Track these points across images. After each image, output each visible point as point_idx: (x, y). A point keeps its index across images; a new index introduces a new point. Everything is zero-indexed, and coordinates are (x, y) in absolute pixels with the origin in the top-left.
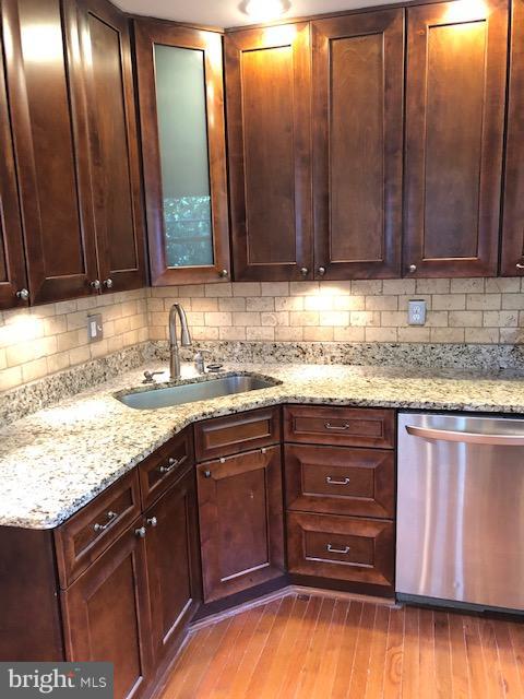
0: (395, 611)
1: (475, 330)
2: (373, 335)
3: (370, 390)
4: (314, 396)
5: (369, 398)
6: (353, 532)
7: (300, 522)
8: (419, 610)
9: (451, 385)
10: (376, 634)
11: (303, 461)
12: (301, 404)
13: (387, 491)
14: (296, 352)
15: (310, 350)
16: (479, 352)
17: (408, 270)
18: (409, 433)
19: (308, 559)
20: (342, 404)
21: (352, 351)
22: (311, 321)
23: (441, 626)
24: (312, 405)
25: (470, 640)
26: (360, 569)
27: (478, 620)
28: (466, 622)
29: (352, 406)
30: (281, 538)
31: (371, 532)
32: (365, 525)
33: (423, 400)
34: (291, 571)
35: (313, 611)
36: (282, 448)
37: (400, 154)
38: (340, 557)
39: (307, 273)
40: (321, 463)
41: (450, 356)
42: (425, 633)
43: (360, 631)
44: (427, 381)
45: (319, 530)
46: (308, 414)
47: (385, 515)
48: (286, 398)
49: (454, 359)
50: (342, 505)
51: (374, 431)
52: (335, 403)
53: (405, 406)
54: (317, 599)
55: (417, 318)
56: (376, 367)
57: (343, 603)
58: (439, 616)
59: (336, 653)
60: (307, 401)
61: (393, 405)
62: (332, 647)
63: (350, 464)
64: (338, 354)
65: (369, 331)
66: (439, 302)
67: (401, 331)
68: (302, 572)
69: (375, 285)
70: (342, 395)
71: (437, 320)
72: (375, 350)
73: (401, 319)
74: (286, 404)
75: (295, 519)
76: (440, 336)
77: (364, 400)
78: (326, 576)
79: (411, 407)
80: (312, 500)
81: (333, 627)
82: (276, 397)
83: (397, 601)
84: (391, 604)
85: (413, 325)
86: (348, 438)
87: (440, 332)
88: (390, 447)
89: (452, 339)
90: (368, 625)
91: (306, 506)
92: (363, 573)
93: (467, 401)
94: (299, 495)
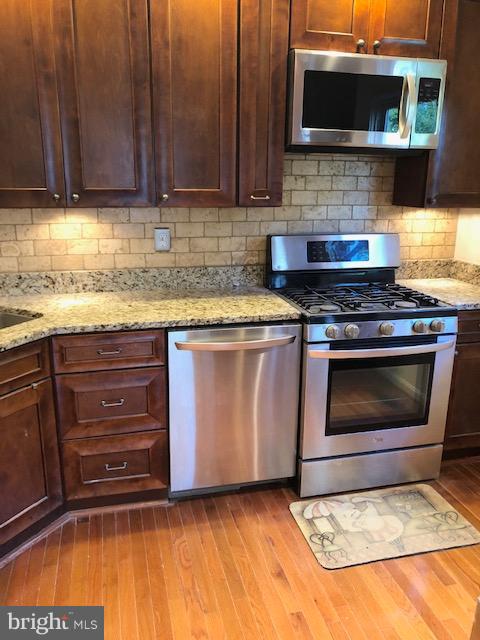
0: (169, 508)
1: (213, 255)
2: (123, 262)
3: (135, 314)
4: (85, 325)
5: (140, 321)
6: (130, 448)
7: (76, 449)
8: (189, 502)
9: (202, 303)
10: (159, 532)
11: (76, 390)
12: (72, 334)
13: (160, 404)
14: (45, 282)
15: (60, 279)
16: (217, 273)
17: (161, 198)
18: (178, 348)
19: (86, 482)
20: (114, 329)
21: (103, 278)
22: (58, 250)
23: (210, 510)
24: (84, 334)
25: (236, 514)
26: (137, 480)
27: (237, 496)
28: (228, 501)
29: (126, 330)
30: (58, 470)
31: (146, 444)
32: (141, 439)
33: (189, 318)
34: (70, 498)
35: (96, 530)
36: (54, 380)
37: (147, 85)
38: (119, 473)
39: (59, 199)
40: (96, 388)
41: (193, 279)
42: (199, 519)
43: (145, 534)
44: (182, 301)
45: (96, 453)
46: (79, 343)
47: (159, 425)
48: (55, 329)
49: (196, 280)
50: (117, 425)
51: (146, 352)
52: (108, 329)
53: (174, 325)
54: (96, 517)
55: (163, 244)
56: (128, 292)
57: (122, 515)
58: (207, 502)
59: (129, 560)
60: (78, 330)
61: (164, 325)
62: (124, 556)
63: (123, 386)
64: (90, 282)
65: (119, 259)
66: (181, 230)
67: (149, 257)
68: (81, 496)
69: (122, 213)
70: (113, 321)
71: (181, 246)
72: (126, 276)
73: (148, 246)
74: (56, 335)
75: (71, 447)
76: (184, 261)
77: (136, 323)
78: (105, 494)
79: (180, 325)
80: (88, 426)
81: (118, 539)
82: (45, 330)
83: (169, 499)
84: (165, 503)
85: (160, 252)
86: (120, 361)
87: (183, 257)
88: (162, 364)
89: (194, 263)
90: (150, 527)
91: (81, 434)
92: (140, 483)
93: (225, 315)
94: (75, 423)
